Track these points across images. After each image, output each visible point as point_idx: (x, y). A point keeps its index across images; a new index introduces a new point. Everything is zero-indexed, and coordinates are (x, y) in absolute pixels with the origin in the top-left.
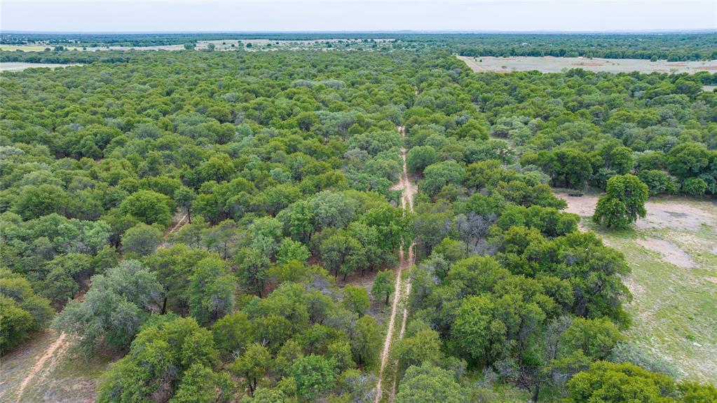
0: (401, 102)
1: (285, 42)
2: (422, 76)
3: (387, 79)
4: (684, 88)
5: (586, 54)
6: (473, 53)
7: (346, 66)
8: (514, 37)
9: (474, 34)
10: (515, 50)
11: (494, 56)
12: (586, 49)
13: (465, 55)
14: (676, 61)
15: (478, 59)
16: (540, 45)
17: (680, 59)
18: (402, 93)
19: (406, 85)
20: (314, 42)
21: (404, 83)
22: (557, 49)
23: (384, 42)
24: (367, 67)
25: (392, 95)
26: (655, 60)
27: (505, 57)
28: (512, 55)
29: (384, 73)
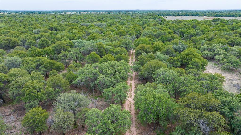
0: (133, 34)
2: (145, 21)
3: (128, 23)
5: (207, 15)
11: (171, 16)
18: (134, 29)
19: (137, 25)
21: (135, 24)
22: (195, 13)
24: (120, 19)
25: (129, 30)
26: (236, 17)
29: (127, 21)
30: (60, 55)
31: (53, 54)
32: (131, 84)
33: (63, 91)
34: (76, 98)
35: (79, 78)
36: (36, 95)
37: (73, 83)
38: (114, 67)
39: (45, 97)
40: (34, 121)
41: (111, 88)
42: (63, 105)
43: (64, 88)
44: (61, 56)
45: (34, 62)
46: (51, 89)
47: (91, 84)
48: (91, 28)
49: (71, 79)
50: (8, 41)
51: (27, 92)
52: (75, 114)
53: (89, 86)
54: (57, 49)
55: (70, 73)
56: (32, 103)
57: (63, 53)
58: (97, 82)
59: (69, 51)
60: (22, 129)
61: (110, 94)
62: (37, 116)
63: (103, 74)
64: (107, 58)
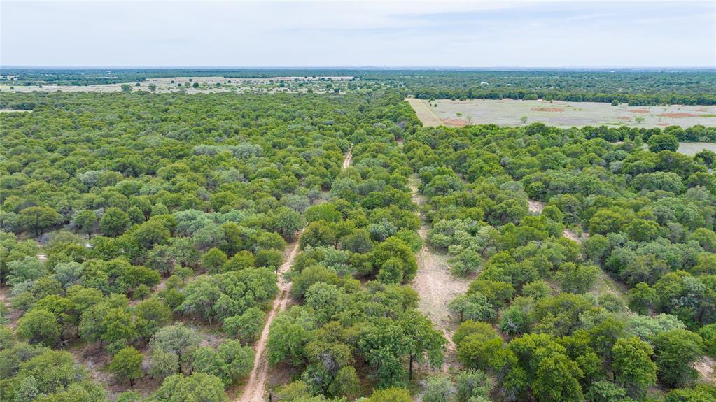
0: (316, 182)
1: (238, 80)
2: (359, 135)
3: (316, 139)
4: (670, 161)
5: (545, 96)
6: (428, 96)
7: (280, 117)
8: (474, 74)
9: (435, 71)
10: (473, 92)
11: (450, 99)
12: (545, 91)
13: (421, 98)
14: (637, 105)
15: (433, 103)
16: (498, 86)
17: (641, 103)
20: (268, 80)
21: (333, 146)
22: (516, 91)
23: (342, 80)
25: (309, 170)
26: (615, 105)
27: (461, 100)
28: (469, 97)
30: (151, 254)
31: (137, 248)
32: (280, 306)
33: (162, 324)
34: (182, 334)
35: (188, 301)
36: (124, 331)
37: (178, 308)
38: (246, 281)
39: (136, 334)
40: (126, 365)
41: (236, 316)
42: (164, 343)
43: (163, 319)
44: (153, 254)
45: (106, 271)
46: (142, 321)
47: (208, 310)
48: (221, 166)
49: (174, 302)
50: (35, 216)
51: (111, 327)
52: (180, 356)
53: (202, 313)
54: (145, 238)
55: (171, 291)
56: (117, 343)
57: (158, 247)
58: (216, 306)
59: (169, 244)
60: (105, 380)
61: (233, 326)
62: (129, 359)
63: (226, 293)
64: (238, 261)
